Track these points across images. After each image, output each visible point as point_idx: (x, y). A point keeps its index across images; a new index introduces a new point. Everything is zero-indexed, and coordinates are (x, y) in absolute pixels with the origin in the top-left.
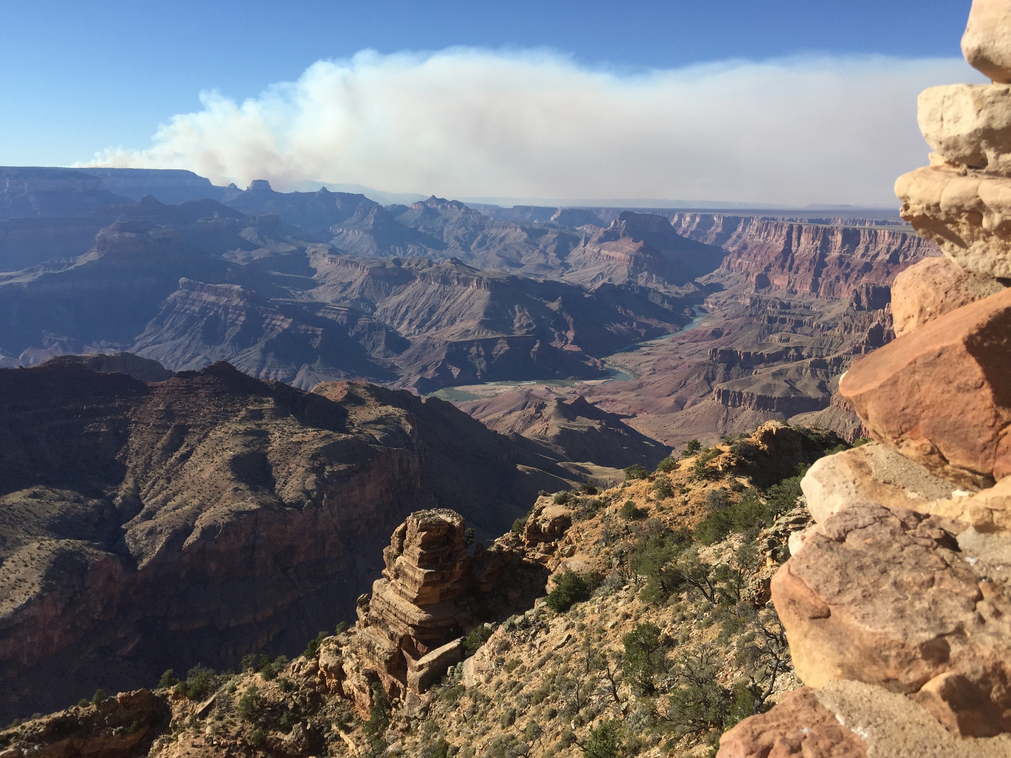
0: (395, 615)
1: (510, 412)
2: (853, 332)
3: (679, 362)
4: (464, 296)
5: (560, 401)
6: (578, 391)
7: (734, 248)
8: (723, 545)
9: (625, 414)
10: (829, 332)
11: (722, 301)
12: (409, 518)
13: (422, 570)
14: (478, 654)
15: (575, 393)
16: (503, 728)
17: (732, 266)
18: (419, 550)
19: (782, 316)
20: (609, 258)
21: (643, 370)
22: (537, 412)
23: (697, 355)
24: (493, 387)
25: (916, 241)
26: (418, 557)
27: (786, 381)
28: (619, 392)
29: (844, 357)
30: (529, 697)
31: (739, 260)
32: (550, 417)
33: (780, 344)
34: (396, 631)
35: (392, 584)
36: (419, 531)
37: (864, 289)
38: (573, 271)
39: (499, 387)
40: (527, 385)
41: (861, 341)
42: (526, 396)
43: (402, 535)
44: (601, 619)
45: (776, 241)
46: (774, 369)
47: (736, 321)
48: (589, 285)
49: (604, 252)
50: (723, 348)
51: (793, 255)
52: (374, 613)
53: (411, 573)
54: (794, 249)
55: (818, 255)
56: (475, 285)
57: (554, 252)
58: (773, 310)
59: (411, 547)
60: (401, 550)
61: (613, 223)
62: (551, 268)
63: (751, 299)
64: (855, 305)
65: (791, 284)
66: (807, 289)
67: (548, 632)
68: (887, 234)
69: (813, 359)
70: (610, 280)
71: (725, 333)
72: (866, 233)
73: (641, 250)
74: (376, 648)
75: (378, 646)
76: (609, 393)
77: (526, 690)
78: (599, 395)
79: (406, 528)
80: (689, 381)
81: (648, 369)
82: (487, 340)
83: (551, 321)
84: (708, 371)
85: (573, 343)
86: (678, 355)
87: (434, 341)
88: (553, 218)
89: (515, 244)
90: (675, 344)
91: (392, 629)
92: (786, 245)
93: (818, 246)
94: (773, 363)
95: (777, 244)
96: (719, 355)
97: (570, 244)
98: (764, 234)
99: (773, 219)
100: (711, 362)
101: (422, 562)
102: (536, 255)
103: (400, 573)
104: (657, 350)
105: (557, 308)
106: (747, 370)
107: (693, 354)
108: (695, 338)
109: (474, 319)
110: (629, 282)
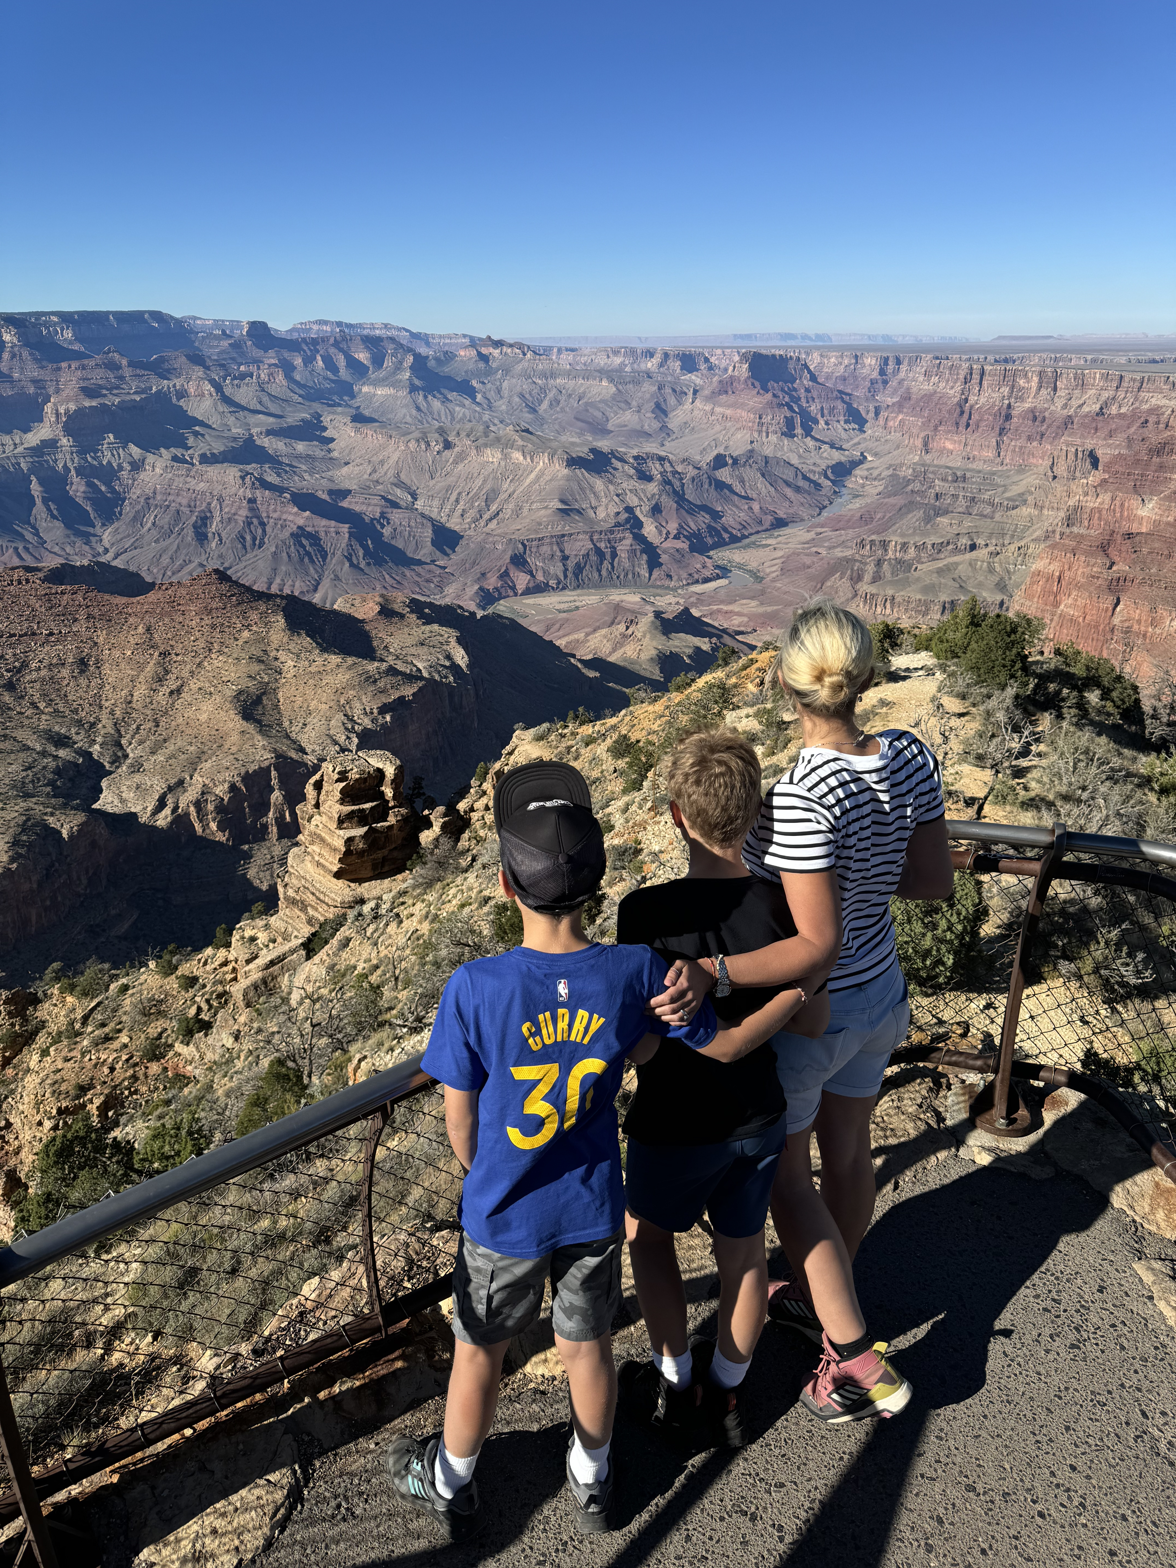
0: (313, 894)
1: (595, 630)
2: (1045, 512)
3: (815, 559)
4: (533, 476)
5: (659, 614)
6: (681, 601)
7: (895, 400)
9: (742, 629)
10: (1014, 512)
11: (875, 473)
12: (325, 765)
13: (341, 832)
15: (678, 603)
17: (891, 424)
18: (338, 807)
19: (953, 493)
20: (725, 418)
21: (768, 570)
22: (627, 628)
23: (839, 549)
24: (572, 598)
26: (337, 816)
27: (954, 580)
28: (736, 601)
29: (1032, 545)
31: (901, 417)
32: (644, 636)
33: (949, 529)
34: (316, 915)
35: (309, 854)
36: (337, 781)
38: (677, 438)
39: (581, 598)
40: (616, 595)
41: (1055, 523)
42: (615, 609)
43: (318, 786)
45: (952, 388)
46: (940, 564)
47: (892, 500)
48: (698, 458)
49: (718, 410)
50: (873, 537)
51: (972, 407)
52: (291, 893)
53: (329, 839)
54: (972, 399)
55: (1005, 406)
56: (547, 460)
57: (653, 412)
58: (942, 484)
59: (329, 803)
60: (317, 806)
61: (731, 369)
62: (647, 435)
63: (914, 470)
64: (1050, 474)
65: (968, 448)
66: (990, 454)
68: (1098, 376)
69: (991, 549)
70: (726, 447)
71: (879, 515)
73: (770, 405)
76: (722, 602)
78: (709, 605)
79: (322, 776)
80: (829, 584)
81: (774, 569)
82: (563, 536)
83: (647, 508)
84: (852, 570)
85: (676, 537)
86: (814, 549)
87: (496, 538)
88: (651, 364)
89: (601, 401)
90: (811, 535)
91: (311, 911)
92: (963, 394)
93: (1006, 394)
94: (938, 556)
95: (952, 392)
96: (868, 547)
97: (672, 401)
98: (935, 379)
99: (947, 358)
100: (857, 557)
101: (341, 822)
102: (628, 418)
103: (317, 838)
104: (787, 543)
105: (656, 491)
106: (903, 566)
107: (834, 547)
108: (838, 525)
109: (546, 508)
110: (752, 451)
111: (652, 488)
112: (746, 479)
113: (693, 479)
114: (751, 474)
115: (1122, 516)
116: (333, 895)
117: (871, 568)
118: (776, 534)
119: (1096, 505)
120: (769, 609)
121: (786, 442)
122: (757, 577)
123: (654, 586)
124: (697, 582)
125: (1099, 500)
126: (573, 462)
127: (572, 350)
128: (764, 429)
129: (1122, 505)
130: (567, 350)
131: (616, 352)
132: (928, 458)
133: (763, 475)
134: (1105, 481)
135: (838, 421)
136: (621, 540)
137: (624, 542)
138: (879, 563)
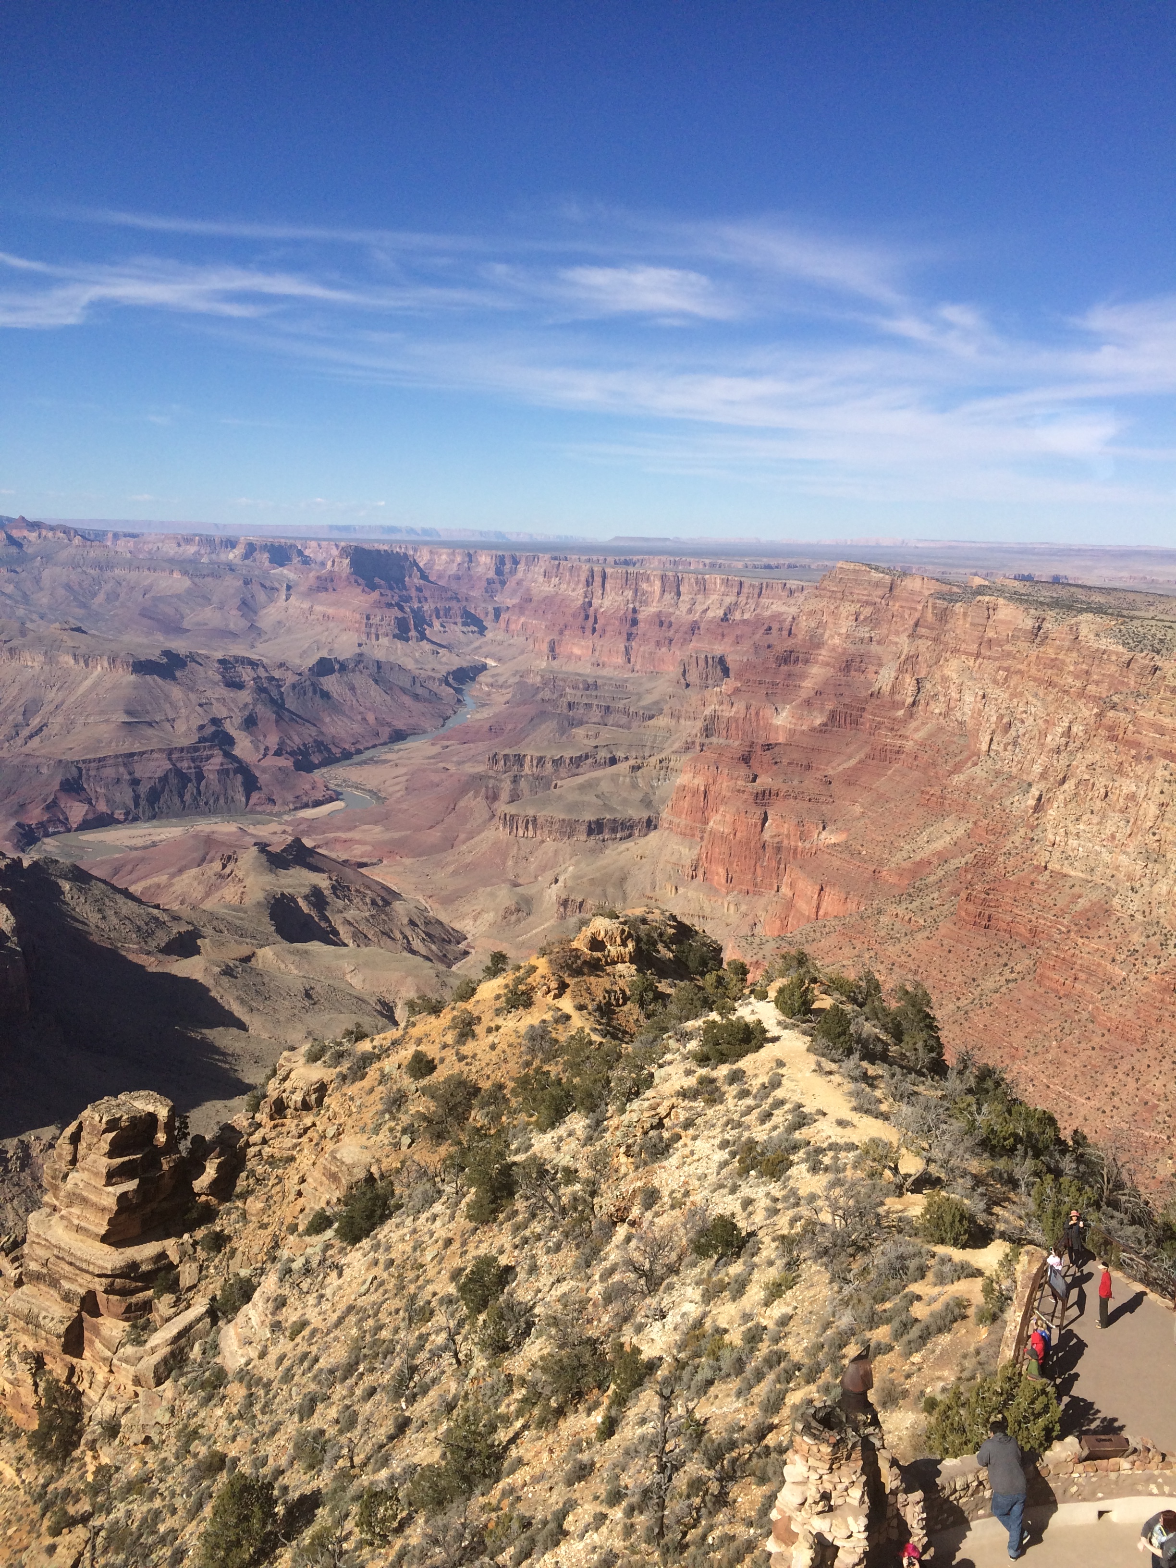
0: (71, 1264)
1: (181, 871)
2: (682, 721)
3: (444, 776)
4: (88, 683)
5: (263, 847)
6: (289, 829)
7: (515, 601)
8: (562, 1131)
9: (365, 860)
10: (651, 722)
11: (501, 680)
12: (86, 1113)
13: (110, 1189)
14: (240, 1317)
15: (284, 832)
16: (301, 1421)
17: (513, 626)
18: (106, 1161)
19: (586, 701)
20: (326, 617)
21: (391, 789)
22: (224, 866)
23: (469, 764)
24: (146, 831)
25: (757, 591)
26: (105, 1171)
27: (597, 796)
28: (356, 827)
29: (673, 757)
30: (331, 1372)
31: (523, 619)
32: (247, 875)
33: (586, 741)
34: (73, 1287)
35: (62, 1217)
36: (104, 1132)
37: (694, 659)
38: (270, 639)
39: (159, 830)
40: (205, 826)
41: (694, 732)
42: (206, 842)
43: (75, 1139)
44: (415, 1249)
45: (574, 590)
46: (580, 780)
47: (522, 710)
48: (298, 661)
49: (318, 608)
50: (507, 751)
51: (596, 611)
52: (33, 1266)
53: (93, 1197)
54: (596, 602)
55: (630, 610)
56: (106, 665)
57: (239, 609)
58: (573, 692)
59: (92, 1157)
60: (74, 1161)
61: (330, 563)
62: (234, 635)
63: (542, 677)
64: (682, 681)
65: (597, 653)
66: (620, 660)
67: (340, 1275)
68: (718, 581)
69: (632, 762)
70: (331, 650)
71: (510, 727)
72: (693, 580)
73: (377, 604)
74: (40, 1319)
75: (44, 1314)
76: (339, 829)
77: (322, 1363)
78: (324, 833)
79: (80, 1128)
80: (462, 804)
81: (397, 788)
82: (132, 755)
83: (239, 720)
84: (487, 787)
85: (278, 753)
86: (441, 765)
87: (38, 761)
88: (233, 556)
89: (171, 596)
90: (437, 749)
91: (66, 1285)
92: (586, 597)
93: (630, 597)
94: (577, 771)
95: (573, 594)
96: (502, 762)
97: (262, 596)
98: (555, 581)
99: (566, 559)
100: (491, 773)
101: (112, 1177)
102: (209, 615)
103: (75, 1198)
104: (410, 759)
105: (249, 699)
106: (542, 782)
107: (464, 762)
108: (467, 736)
109: (107, 721)
110: (361, 655)
111: (245, 696)
112: (357, 686)
113: (294, 686)
114: (361, 680)
115: (758, 725)
116: (100, 1262)
117: (506, 787)
118: (396, 747)
119: (732, 714)
120: (396, 835)
121: (399, 646)
122: (379, 798)
123: (252, 812)
124: (306, 806)
125: (734, 709)
126: (142, 667)
127: (133, 536)
128: (373, 630)
129: (757, 714)
130: (126, 535)
131: (188, 540)
132: (555, 664)
133: (376, 682)
134: (737, 690)
135: (455, 623)
136: (208, 758)
137: (212, 761)
138: (515, 780)
